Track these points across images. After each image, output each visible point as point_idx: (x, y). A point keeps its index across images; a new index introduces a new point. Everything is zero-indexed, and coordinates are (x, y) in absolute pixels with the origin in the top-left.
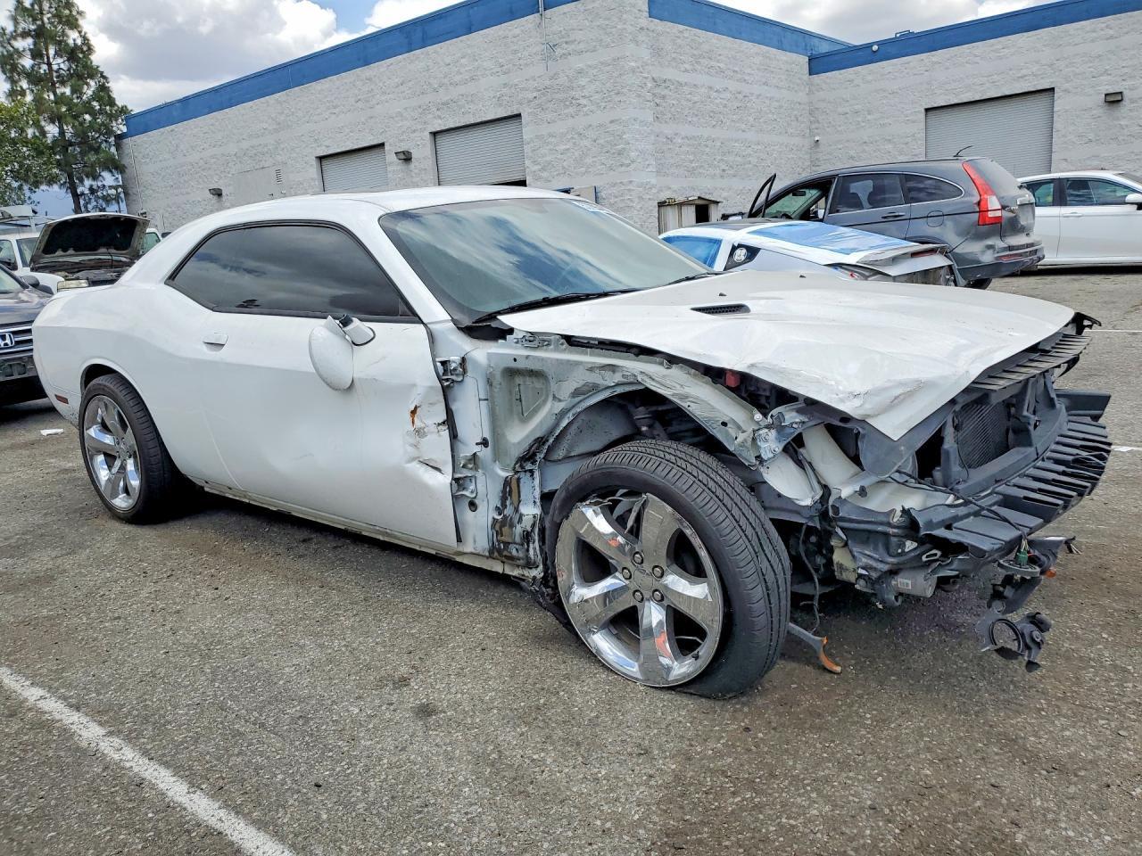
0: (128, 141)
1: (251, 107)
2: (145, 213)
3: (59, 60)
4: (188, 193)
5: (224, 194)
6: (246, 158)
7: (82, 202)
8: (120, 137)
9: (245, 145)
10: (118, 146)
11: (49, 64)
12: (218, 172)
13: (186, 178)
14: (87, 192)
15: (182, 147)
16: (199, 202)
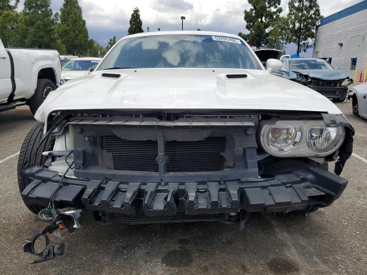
0: (320, 28)
1: (361, 13)
2: (318, 52)
3: (307, 2)
4: (332, 45)
5: (343, 45)
6: (354, 32)
7: (300, 48)
8: (318, 27)
9: (355, 27)
10: (317, 29)
11: (303, 4)
12: (343, 37)
13: (333, 40)
14: (302, 44)
15: (335, 29)
16: (335, 48)
